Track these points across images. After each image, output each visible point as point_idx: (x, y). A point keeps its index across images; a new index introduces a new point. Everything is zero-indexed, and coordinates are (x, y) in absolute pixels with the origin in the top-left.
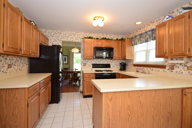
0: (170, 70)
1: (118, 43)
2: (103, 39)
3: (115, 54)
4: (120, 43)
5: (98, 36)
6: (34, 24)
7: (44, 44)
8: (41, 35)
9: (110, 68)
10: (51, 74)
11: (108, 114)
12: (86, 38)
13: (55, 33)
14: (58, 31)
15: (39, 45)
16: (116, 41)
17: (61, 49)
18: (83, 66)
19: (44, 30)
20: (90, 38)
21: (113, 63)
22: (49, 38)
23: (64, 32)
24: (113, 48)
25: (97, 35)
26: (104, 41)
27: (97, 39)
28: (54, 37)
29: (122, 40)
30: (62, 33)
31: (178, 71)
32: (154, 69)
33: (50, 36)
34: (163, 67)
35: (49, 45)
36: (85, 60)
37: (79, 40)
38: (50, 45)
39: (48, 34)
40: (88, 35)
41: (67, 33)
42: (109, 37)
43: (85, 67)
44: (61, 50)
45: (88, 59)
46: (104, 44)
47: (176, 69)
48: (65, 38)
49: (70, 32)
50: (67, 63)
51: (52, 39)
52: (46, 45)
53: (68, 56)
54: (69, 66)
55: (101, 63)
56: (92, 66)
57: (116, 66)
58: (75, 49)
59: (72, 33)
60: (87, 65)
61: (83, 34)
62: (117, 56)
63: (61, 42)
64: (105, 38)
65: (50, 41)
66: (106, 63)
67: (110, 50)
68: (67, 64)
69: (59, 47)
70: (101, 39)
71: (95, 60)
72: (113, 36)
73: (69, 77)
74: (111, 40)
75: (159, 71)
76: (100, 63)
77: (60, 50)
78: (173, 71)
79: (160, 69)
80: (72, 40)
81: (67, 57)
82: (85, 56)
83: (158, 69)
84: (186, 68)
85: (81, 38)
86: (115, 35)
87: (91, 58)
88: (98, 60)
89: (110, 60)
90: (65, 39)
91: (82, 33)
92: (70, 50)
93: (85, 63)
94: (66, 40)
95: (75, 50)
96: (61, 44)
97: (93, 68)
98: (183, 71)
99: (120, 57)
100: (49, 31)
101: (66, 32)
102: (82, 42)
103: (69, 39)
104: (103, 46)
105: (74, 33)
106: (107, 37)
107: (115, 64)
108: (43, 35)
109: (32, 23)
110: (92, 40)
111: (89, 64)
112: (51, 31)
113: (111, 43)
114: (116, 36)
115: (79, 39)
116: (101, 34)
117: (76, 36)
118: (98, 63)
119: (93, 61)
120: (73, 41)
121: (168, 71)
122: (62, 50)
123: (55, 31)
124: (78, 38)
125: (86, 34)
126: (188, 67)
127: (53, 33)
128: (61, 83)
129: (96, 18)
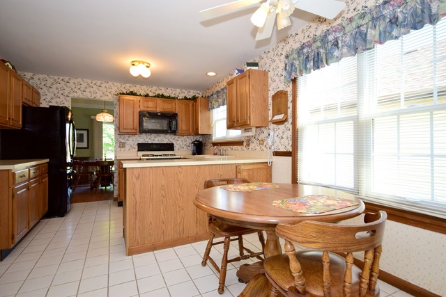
1: (187, 105)
2: (158, 96)
3: (182, 124)
4: (191, 105)
5: (150, 90)
6: (10, 66)
7: (30, 104)
8: (25, 87)
9: (173, 150)
10: (48, 160)
11: (134, 195)
12: (124, 94)
13: (55, 80)
14: (61, 78)
15: (21, 105)
16: (182, 102)
17: (70, 114)
18: (120, 147)
19: (28, 75)
20: (132, 94)
21: (180, 142)
22: (40, 91)
23: (76, 81)
24: (177, 114)
25: (146, 89)
26: (159, 101)
27: (147, 96)
28: (54, 89)
29: (194, 99)
30: (71, 82)
31: (253, 148)
32: (234, 147)
33: (44, 88)
34: (240, 143)
35: (42, 106)
36: (123, 137)
37: (109, 98)
38: (44, 104)
39: (39, 82)
40: (127, 88)
41: (82, 82)
42: (170, 92)
43: (122, 149)
44: (70, 117)
45: (128, 134)
46: (160, 107)
47: (252, 145)
48: (78, 91)
49: (89, 81)
50: (86, 146)
51: (47, 93)
52: (34, 106)
53: (88, 130)
54: (93, 153)
55: (156, 142)
56: (137, 147)
57: (185, 147)
58: (105, 114)
59: (94, 82)
60: (127, 147)
61: (119, 85)
62: (184, 128)
63: (69, 99)
64: (163, 96)
65: (43, 98)
66: (166, 141)
67: (171, 117)
68: (88, 148)
69: (64, 111)
70: (154, 97)
71: (144, 135)
72: (178, 90)
73: (89, 175)
74: (174, 98)
76: (154, 142)
77: (68, 115)
78: (249, 147)
80: (94, 96)
81: (85, 133)
82: (121, 127)
84: (258, 142)
85: (113, 92)
86: (184, 90)
87: (134, 131)
88: (149, 137)
89: (173, 137)
90: (79, 95)
91: (116, 84)
92: (92, 117)
93: (123, 141)
94: (81, 96)
95: (104, 118)
96: (68, 104)
97: (139, 150)
98: (256, 147)
99: (191, 130)
100: (41, 76)
101: (79, 80)
102: (115, 101)
103: (88, 95)
104: (159, 110)
105: (99, 83)
106: (167, 92)
107: (185, 143)
108: (28, 85)
109: (6, 64)
110: (135, 99)
111: (132, 143)
112: (46, 76)
113: (174, 104)
114: (186, 92)
115: (109, 95)
116: (154, 88)
117: (103, 88)
118: (150, 142)
119: (139, 139)
120: (97, 98)
121: (245, 149)
122: (72, 115)
123: (56, 77)
124: (107, 93)
125: (123, 86)
126: (260, 141)
127: (50, 81)
128: (71, 189)
129: (135, 63)
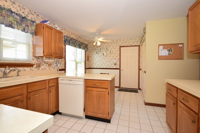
0: (37, 68)
31: (43, 68)
47: (42, 67)
75: (25, 70)
78: (39, 68)
79: (26, 68)
83: (23, 68)
84: (48, 65)
98: (46, 68)
121: (35, 69)
126: (49, 65)
